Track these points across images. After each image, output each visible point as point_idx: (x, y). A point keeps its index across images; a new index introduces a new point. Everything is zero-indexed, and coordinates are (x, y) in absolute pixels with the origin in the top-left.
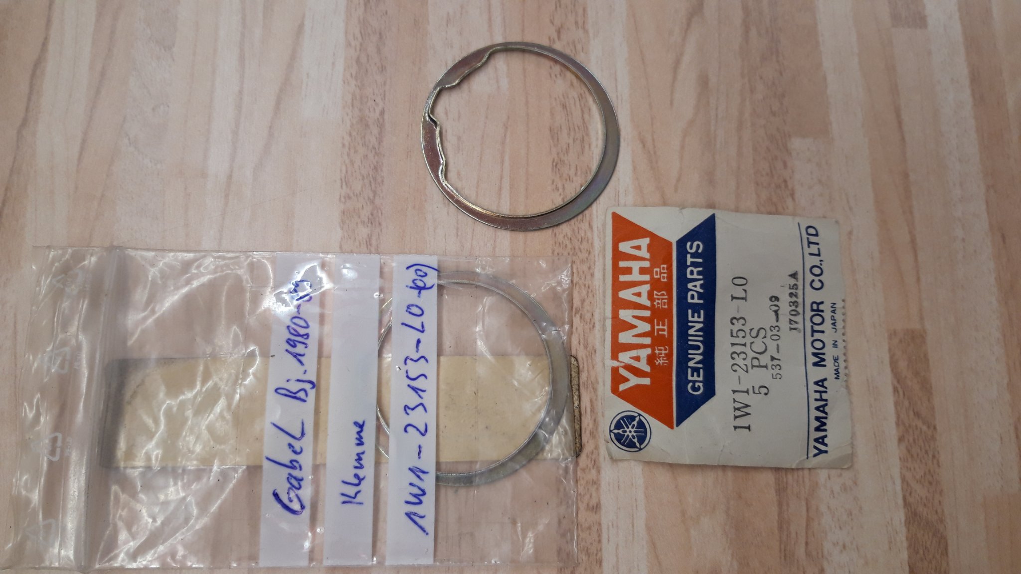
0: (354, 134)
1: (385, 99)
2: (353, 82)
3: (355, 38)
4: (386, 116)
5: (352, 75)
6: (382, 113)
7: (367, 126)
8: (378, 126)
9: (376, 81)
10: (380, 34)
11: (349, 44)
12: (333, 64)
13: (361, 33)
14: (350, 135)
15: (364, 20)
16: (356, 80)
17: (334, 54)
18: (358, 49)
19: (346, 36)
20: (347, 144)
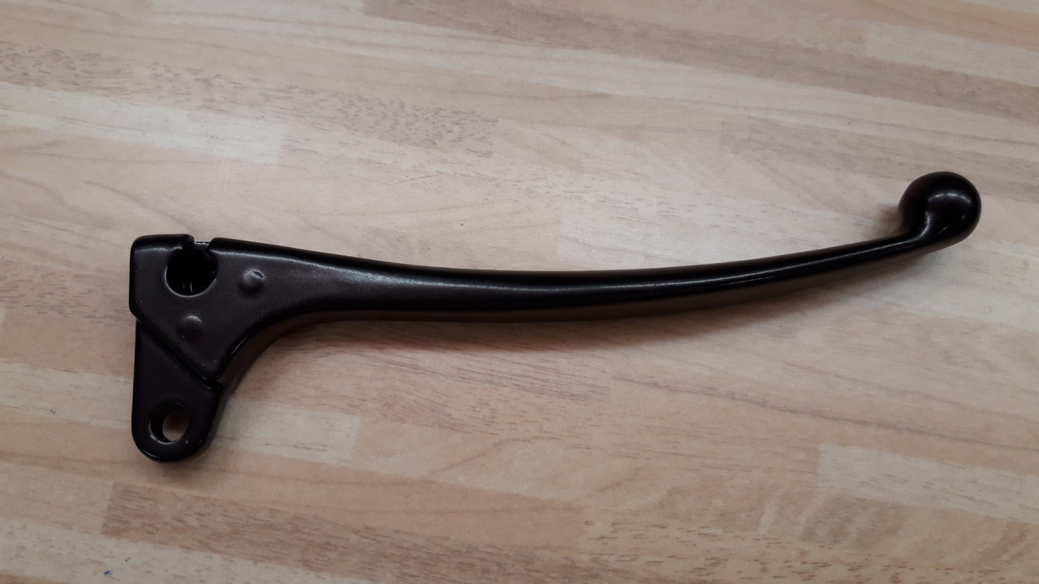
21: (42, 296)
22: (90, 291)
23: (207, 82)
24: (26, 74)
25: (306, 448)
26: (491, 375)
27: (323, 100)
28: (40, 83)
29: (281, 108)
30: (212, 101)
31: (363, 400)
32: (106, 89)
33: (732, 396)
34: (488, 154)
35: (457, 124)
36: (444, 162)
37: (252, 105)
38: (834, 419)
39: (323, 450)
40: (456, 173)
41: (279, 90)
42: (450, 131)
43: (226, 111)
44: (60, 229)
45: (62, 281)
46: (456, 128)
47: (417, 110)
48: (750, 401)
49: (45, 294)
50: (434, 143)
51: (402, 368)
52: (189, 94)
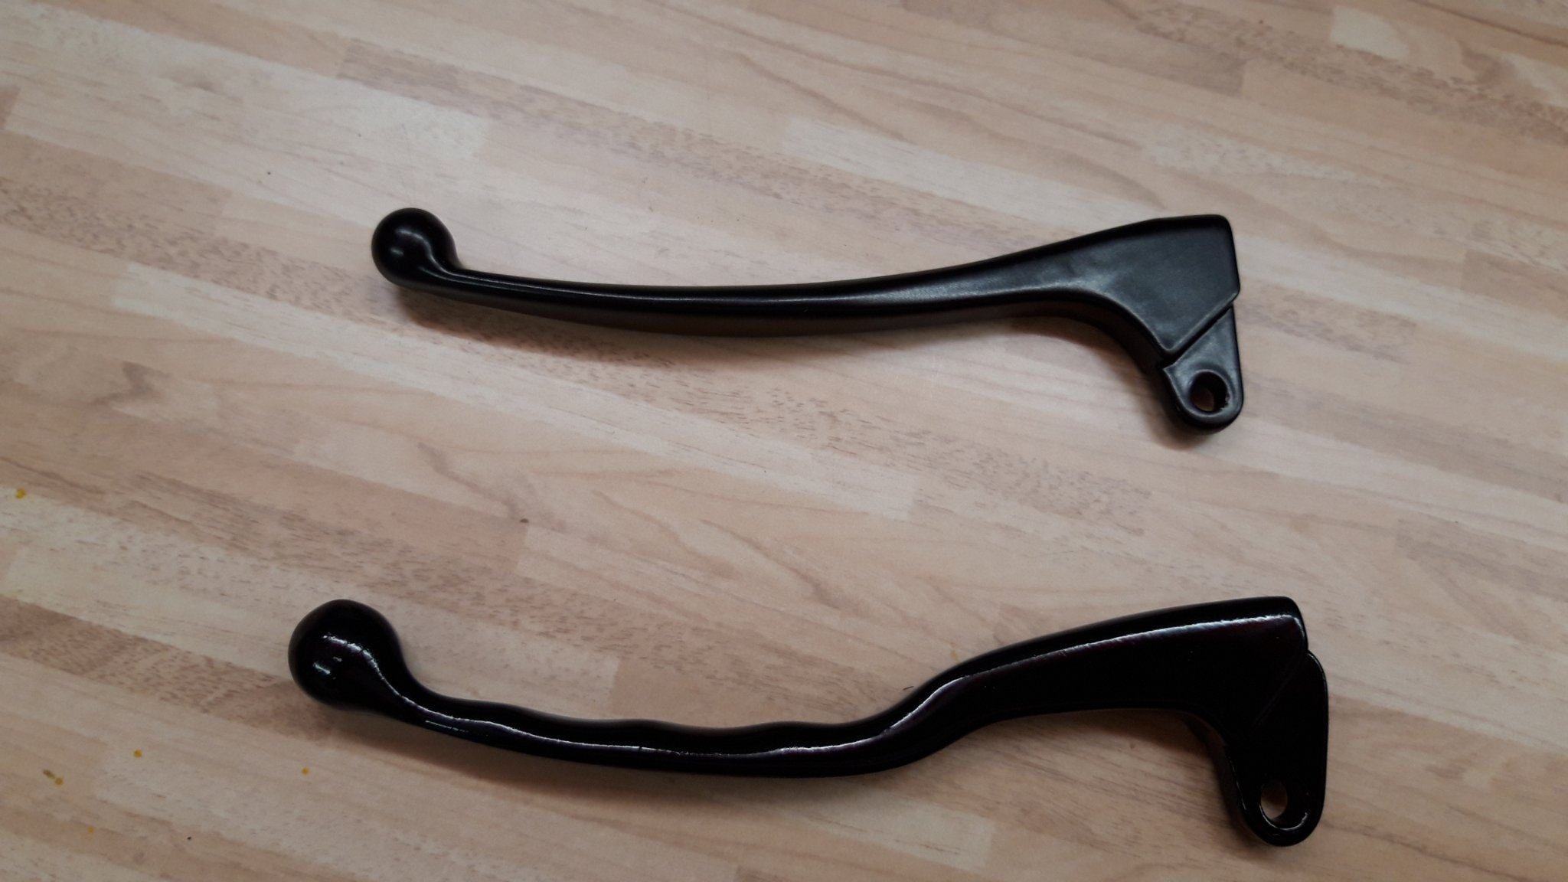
21: (658, 648)
22: (710, 648)
23: (832, 416)
24: (632, 386)
25: (938, 849)
26: (1135, 790)
27: (958, 451)
28: (649, 398)
29: (913, 456)
30: (838, 440)
31: (998, 803)
32: (723, 414)
33: (1390, 838)
34: (1139, 532)
35: (1105, 492)
36: (1089, 536)
37: (881, 449)
38: (1495, 873)
39: (956, 853)
40: (1103, 551)
41: (912, 435)
42: (1097, 501)
43: (855, 454)
44: (676, 573)
45: (680, 633)
46: (1105, 498)
47: (1062, 472)
48: (1408, 846)
49: (662, 646)
50: (1080, 513)
51: (1039, 771)
52: (814, 430)
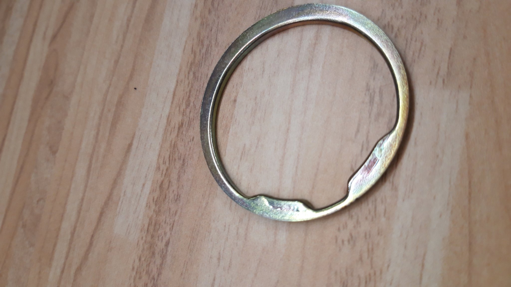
0: (143, 259)
1: (172, 230)
2: (153, 207)
3: (164, 163)
4: (170, 249)
5: (154, 199)
6: (167, 244)
7: (153, 253)
8: (161, 256)
9: (170, 209)
10: (184, 160)
11: (158, 168)
12: (144, 185)
13: (170, 157)
14: (140, 260)
15: (174, 145)
16: (156, 205)
17: (146, 177)
18: (164, 173)
19: (158, 159)
20: (136, 267)
